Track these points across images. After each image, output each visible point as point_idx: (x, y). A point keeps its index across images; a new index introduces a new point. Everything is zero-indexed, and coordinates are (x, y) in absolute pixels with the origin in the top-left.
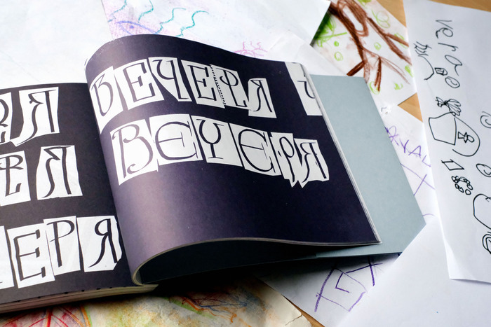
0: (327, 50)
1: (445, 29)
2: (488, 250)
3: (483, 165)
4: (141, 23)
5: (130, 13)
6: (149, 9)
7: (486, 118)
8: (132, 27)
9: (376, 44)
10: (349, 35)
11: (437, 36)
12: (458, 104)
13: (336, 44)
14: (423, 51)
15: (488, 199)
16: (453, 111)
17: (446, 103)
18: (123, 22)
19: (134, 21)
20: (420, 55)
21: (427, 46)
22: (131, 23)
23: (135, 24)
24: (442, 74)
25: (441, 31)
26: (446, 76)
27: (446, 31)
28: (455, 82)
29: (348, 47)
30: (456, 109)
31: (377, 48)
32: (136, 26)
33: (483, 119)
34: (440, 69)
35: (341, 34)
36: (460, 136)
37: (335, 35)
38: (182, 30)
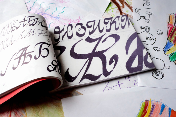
0: (109, 14)
1: (147, 3)
2: (154, 76)
3: (156, 47)
4: (46, 13)
5: (42, 10)
6: (49, 8)
7: (159, 32)
8: (43, 14)
9: (127, 11)
10: (117, 8)
11: (144, 6)
12: (149, 28)
13: (112, 11)
14: (138, 11)
15: (157, 59)
16: (147, 30)
17: (144, 28)
18: (40, 13)
19: (43, 12)
20: (136, 12)
21: (139, 9)
22: (42, 13)
23: (44, 13)
24: (144, 18)
25: (145, 4)
26: (145, 19)
27: (147, 4)
28: (148, 20)
29: (117, 12)
30: (148, 30)
31: (127, 12)
32: (44, 14)
33: (158, 32)
34: (143, 16)
35: (114, 8)
36: (148, 38)
37: (112, 9)
38: (59, 14)
